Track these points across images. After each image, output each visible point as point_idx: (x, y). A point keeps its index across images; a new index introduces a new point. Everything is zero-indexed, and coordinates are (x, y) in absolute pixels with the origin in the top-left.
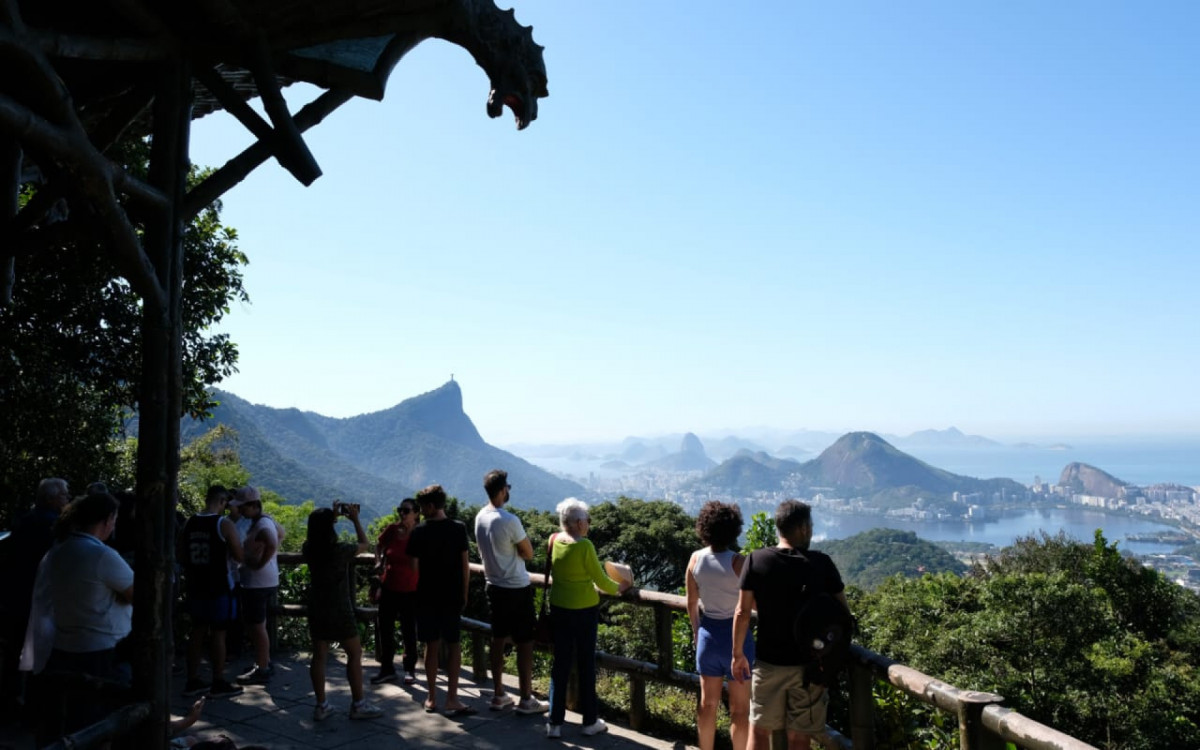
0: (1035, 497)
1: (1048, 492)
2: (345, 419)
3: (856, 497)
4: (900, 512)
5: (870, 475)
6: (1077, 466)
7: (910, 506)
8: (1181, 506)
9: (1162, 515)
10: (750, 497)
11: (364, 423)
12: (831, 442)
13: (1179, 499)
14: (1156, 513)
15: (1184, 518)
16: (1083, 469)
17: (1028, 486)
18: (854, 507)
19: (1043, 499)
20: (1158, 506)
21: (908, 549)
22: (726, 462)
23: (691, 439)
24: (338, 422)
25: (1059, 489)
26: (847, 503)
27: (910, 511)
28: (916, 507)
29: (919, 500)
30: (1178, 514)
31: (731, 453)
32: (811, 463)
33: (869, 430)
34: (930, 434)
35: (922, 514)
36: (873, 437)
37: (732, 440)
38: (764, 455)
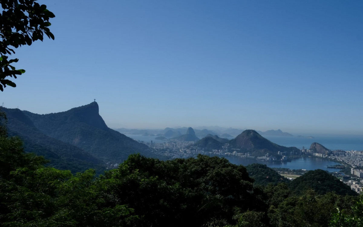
0: (302, 153)
1: (306, 152)
2: (43, 115)
3: (247, 152)
4: (261, 158)
5: (252, 145)
6: (315, 143)
7: (264, 156)
8: (342, 157)
9: (337, 160)
10: (211, 151)
11: (52, 117)
12: (240, 133)
13: (342, 155)
14: (336, 159)
15: (343, 161)
16: (317, 144)
17: (301, 150)
18: (246, 156)
19: (305, 154)
20: (336, 157)
21: (264, 170)
22: (203, 139)
23: (191, 129)
24: (39, 115)
25: (309, 151)
26: (244, 155)
27: (264, 157)
28: (266, 156)
29: (268, 154)
30: (341, 159)
31: (205, 135)
32: (232, 140)
33: (253, 129)
34: (272, 132)
35: (268, 159)
36: (254, 132)
37: (205, 131)
38: (217, 136)
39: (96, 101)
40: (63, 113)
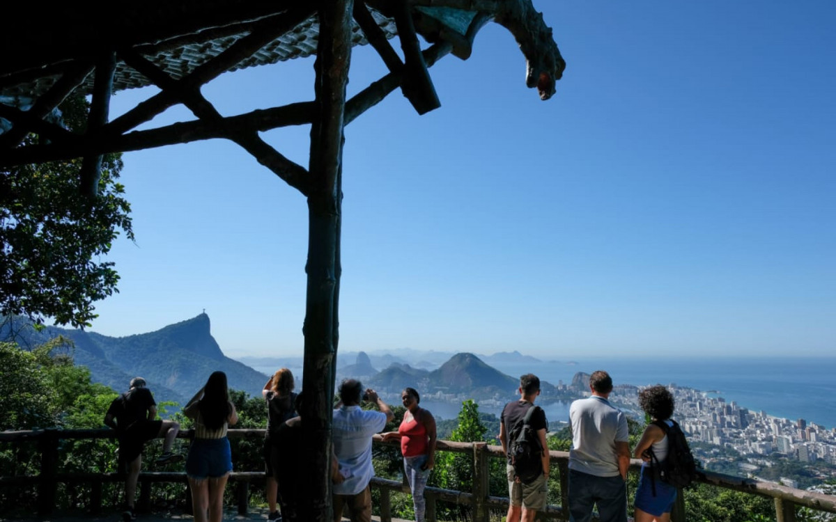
0: (559, 393)
1: (566, 390)
2: (120, 338)
3: (461, 393)
4: (486, 402)
5: (470, 379)
6: (581, 374)
7: (492, 398)
8: (632, 397)
9: (623, 402)
10: (398, 393)
11: (134, 341)
12: (447, 359)
13: (631, 393)
14: (620, 401)
15: (634, 404)
16: (584, 376)
17: (555, 386)
18: (460, 399)
19: (563, 393)
20: (621, 397)
21: (491, 425)
22: (384, 371)
23: (362, 355)
24: (115, 339)
25: (572, 387)
26: (456, 397)
27: (492, 401)
28: (495, 399)
29: (497, 394)
30: (630, 402)
31: (388, 365)
32: (436, 372)
33: (470, 352)
34: (503, 356)
35: (498, 403)
36: (472, 356)
37: (388, 357)
38: (408, 367)
39: (206, 312)
40: (152, 334)
